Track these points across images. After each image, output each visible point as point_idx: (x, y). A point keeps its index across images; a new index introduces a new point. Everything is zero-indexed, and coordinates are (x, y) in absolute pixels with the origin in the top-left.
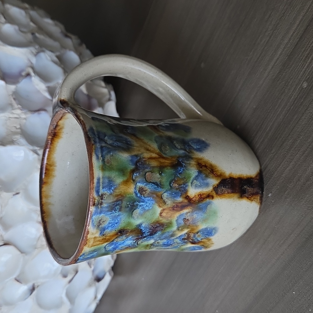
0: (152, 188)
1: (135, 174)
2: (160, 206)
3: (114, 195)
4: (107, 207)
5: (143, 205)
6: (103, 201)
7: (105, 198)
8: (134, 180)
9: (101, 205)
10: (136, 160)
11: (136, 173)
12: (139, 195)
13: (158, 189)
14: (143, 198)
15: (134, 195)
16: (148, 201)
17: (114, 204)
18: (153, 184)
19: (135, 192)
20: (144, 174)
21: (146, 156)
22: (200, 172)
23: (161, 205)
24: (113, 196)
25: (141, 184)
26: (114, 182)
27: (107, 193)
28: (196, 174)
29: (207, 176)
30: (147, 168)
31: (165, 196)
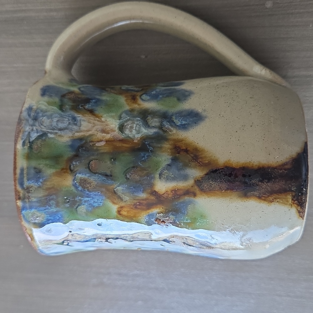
0: (99, 180)
1: (75, 163)
2: (114, 203)
3: (45, 188)
4: (37, 202)
5: (89, 200)
6: (30, 195)
7: (33, 192)
8: (71, 170)
9: (28, 199)
10: (79, 144)
11: (76, 162)
12: (80, 188)
13: (107, 182)
14: (88, 192)
15: (73, 188)
16: (94, 196)
17: (47, 199)
18: (100, 176)
19: (73, 185)
20: (88, 162)
21: (95, 139)
22: (174, 159)
23: (115, 202)
24: (43, 189)
25: (82, 175)
27: (33, 186)
28: (169, 162)
29: (186, 165)
30: (93, 155)
31: (120, 189)
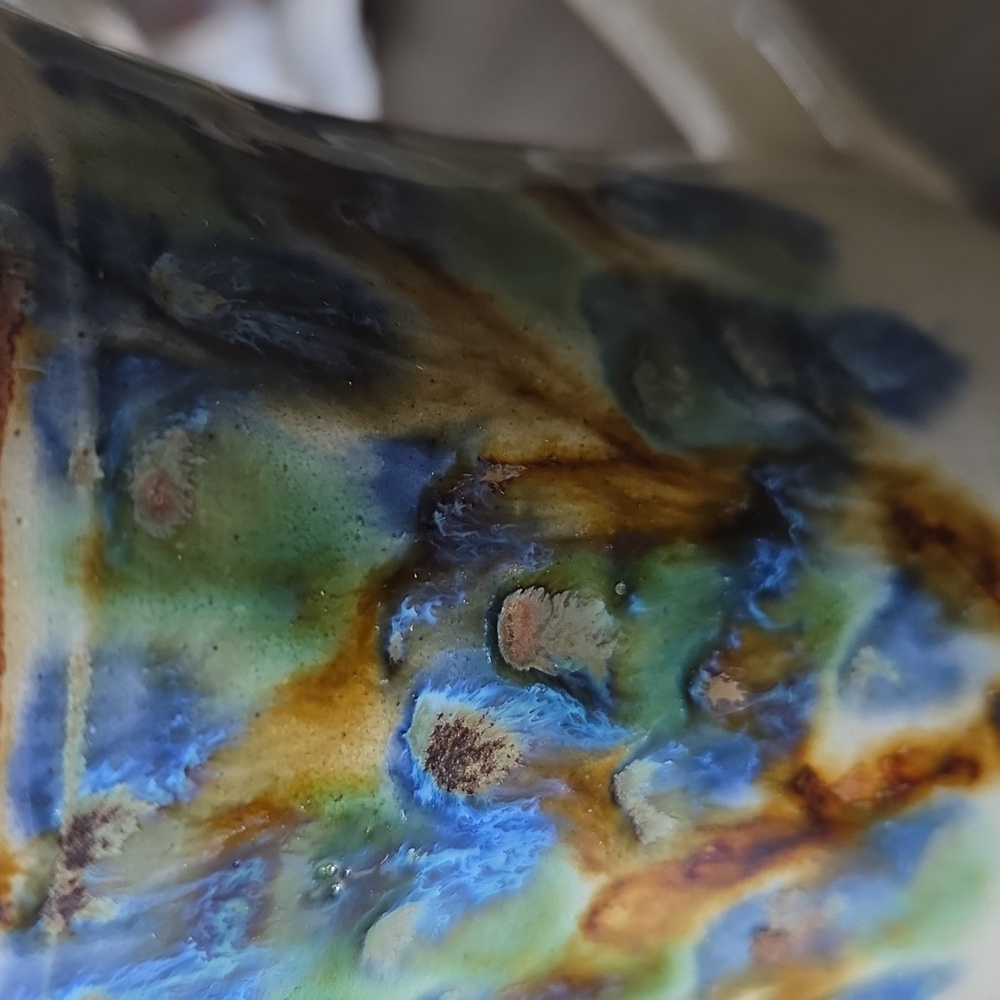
0: (543, 721)
1: (412, 612)
2: (591, 865)
3: (205, 813)
4: (128, 925)
5: (456, 867)
6: (87, 875)
7: (115, 850)
8: (392, 668)
9: (66, 913)
10: (426, 479)
11: (419, 602)
12: (428, 791)
13: (589, 735)
14: (464, 812)
15: (387, 795)
16: (498, 832)
17: (204, 890)
18: (551, 693)
19: (395, 772)
20: (486, 604)
21: (507, 444)
22: (908, 582)
23: (600, 854)
24: (196, 823)
25: (453, 693)
26: (208, 692)
27: (128, 803)
29: (954, 616)
30: (512, 553)
31: (641, 779)
